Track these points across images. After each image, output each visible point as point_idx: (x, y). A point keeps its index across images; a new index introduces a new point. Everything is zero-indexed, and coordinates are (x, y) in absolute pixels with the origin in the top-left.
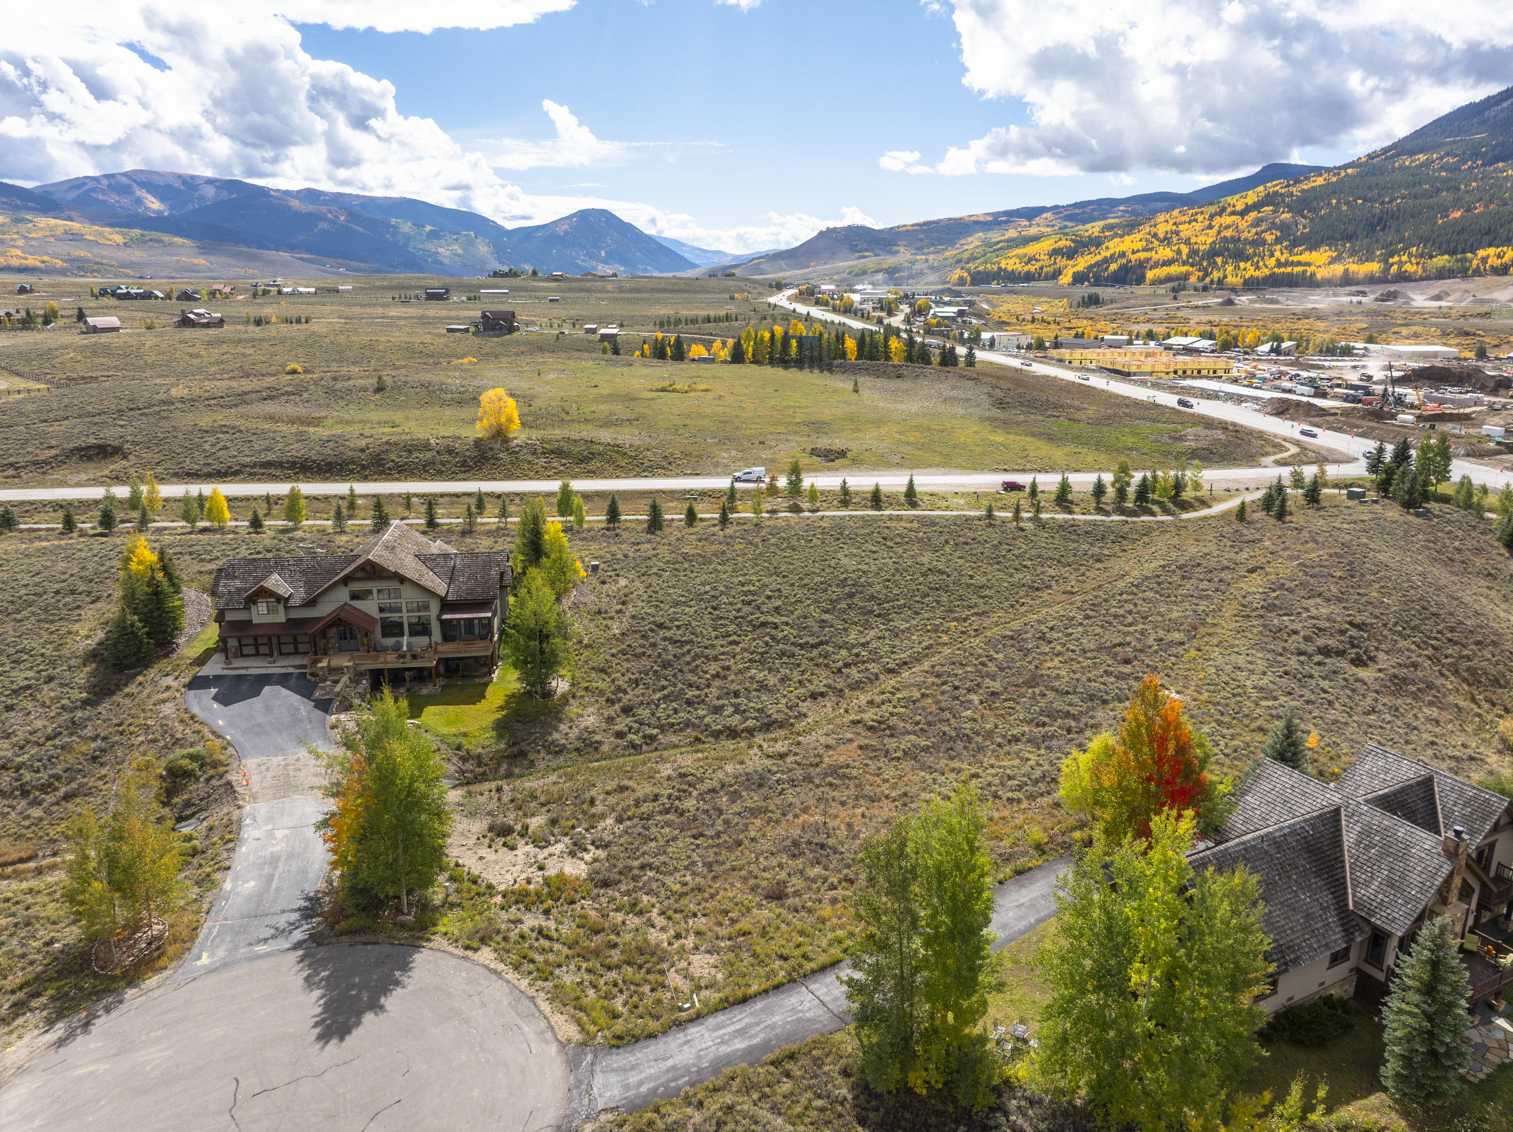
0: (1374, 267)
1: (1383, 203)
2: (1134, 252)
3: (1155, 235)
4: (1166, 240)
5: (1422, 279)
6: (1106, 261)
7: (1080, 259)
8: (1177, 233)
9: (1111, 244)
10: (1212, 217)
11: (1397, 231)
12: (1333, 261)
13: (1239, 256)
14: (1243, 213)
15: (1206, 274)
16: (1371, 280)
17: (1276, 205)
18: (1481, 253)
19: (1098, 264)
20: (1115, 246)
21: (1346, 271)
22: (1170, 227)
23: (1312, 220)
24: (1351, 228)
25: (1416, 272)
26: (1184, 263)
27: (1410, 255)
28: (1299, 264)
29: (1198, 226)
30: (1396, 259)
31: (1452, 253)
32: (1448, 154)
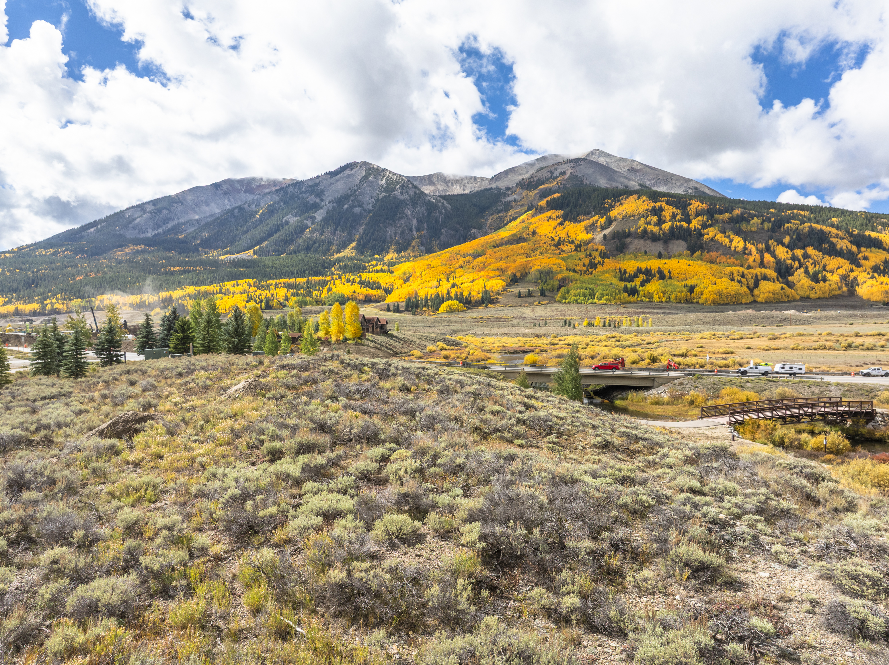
0: (35, 306)
1: (33, 272)
5: (67, 312)
11: (46, 287)
16: (34, 314)
18: (99, 298)
21: (17, 308)
24: (15, 285)
25: (63, 309)
27: (57, 299)
30: (48, 301)
31: (82, 297)
32: (67, 250)
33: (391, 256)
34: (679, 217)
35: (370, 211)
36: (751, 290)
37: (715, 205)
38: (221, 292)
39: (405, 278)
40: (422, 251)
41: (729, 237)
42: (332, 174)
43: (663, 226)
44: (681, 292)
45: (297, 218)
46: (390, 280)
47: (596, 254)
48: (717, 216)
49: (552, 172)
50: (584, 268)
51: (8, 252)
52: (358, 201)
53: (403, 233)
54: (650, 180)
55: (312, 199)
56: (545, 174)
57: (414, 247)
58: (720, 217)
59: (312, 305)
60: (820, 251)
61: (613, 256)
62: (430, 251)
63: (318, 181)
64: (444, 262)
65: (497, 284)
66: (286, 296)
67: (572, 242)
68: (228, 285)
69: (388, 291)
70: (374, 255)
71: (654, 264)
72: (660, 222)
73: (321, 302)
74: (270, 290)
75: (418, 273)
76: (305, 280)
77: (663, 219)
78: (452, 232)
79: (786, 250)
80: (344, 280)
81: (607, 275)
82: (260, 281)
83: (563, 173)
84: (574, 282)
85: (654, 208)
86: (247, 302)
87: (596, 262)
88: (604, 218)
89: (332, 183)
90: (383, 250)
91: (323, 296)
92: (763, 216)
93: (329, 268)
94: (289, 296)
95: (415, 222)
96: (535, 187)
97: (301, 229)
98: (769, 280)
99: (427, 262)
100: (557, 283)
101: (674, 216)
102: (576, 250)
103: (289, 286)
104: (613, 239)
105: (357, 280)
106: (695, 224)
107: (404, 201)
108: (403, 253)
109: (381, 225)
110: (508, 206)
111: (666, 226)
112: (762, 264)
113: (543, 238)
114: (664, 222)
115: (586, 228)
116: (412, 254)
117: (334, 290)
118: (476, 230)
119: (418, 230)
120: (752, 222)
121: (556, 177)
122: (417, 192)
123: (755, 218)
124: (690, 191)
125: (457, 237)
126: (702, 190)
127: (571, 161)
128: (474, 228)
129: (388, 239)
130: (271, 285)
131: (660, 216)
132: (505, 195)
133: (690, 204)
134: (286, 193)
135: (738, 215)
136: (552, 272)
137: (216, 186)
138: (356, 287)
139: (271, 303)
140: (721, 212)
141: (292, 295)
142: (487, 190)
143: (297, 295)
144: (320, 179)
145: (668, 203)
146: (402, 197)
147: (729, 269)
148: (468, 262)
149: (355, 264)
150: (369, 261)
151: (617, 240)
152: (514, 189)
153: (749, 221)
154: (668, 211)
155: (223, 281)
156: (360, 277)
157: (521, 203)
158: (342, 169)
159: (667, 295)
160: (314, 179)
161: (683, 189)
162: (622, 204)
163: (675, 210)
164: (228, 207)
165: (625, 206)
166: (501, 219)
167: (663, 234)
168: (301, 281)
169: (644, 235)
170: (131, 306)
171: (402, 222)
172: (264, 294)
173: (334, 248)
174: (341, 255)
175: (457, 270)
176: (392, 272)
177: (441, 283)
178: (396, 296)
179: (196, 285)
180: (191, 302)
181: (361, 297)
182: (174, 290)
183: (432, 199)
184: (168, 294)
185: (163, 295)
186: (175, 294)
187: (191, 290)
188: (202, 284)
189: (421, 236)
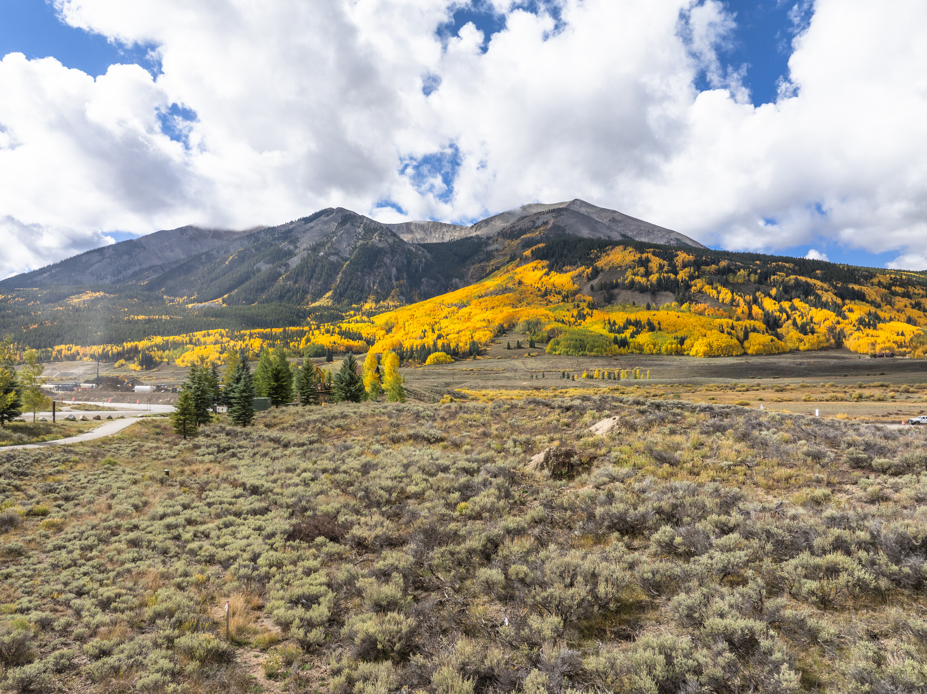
18: (58, 348)
31: (38, 347)
32: (18, 296)
33: (370, 306)
34: (666, 268)
35: (347, 259)
36: (742, 343)
37: (702, 257)
38: (191, 342)
39: (387, 328)
40: (402, 301)
41: (716, 288)
42: (306, 220)
43: (651, 278)
44: (672, 344)
45: (271, 266)
46: (372, 331)
47: (583, 305)
48: (703, 268)
49: (534, 222)
50: (573, 320)
52: (335, 249)
53: (381, 282)
54: (631, 231)
55: (285, 245)
56: (526, 223)
57: (393, 297)
58: (707, 268)
60: (807, 303)
61: (601, 307)
62: (411, 301)
63: (291, 227)
64: (428, 312)
65: (485, 336)
66: (262, 347)
67: (559, 293)
68: (198, 335)
69: (370, 342)
70: (351, 304)
71: (643, 316)
72: (647, 274)
73: (299, 353)
74: (244, 340)
75: (400, 324)
76: (281, 330)
77: (650, 270)
78: (433, 282)
79: (774, 301)
80: (323, 330)
81: (596, 327)
82: (233, 331)
83: (546, 223)
84: (563, 334)
85: (640, 258)
86: (221, 353)
87: (585, 313)
88: (591, 268)
89: (307, 230)
90: (362, 299)
91: (301, 347)
92: (749, 268)
93: (305, 317)
94: (265, 346)
95: (394, 270)
96: (518, 236)
97: (275, 276)
98: (758, 332)
99: (409, 313)
100: (545, 334)
101: (661, 267)
102: (563, 301)
103: (264, 337)
104: (601, 290)
105: (337, 330)
106: (682, 275)
107: (382, 249)
108: (382, 303)
110: (490, 256)
111: (654, 278)
112: (750, 316)
113: (529, 288)
114: (651, 273)
115: (572, 278)
116: (391, 304)
117: (313, 341)
118: (457, 280)
119: (397, 279)
120: (739, 273)
121: (539, 227)
122: (397, 240)
123: (742, 270)
124: (672, 242)
125: (438, 286)
126: (684, 241)
127: (553, 211)
128: (456, 277)
129: (366, 288)
130: (245, 335)
131: (646, 267)
132: (487, 244)
133: (677, 256)
134: (257, 239)
135: (724, 267)
136: (540, 323)
137: (182, 230)
138: (336, 338)
140: (707, 264)
141: (268, 345)
142: (467, 239)
143: (274, 346)
144: (294, 225)
145: (654, 254)
146: (380, 245)
147: (718, 321)
148: (453, 312)
149: (332, 314)
150: (347, 311)
151: (604, 291)
152: (495, 238)
153: (735, 273)
154: (655, 262)
155: (192, 331)
156: (340, 327)
157: (503, 253)
158: (317, 216)
159: (657, 347)
160: (288, 225)
161: (665, 240)
162: (608, 255)
163: (661, 261)
164: (195, 253)
165: (611, 257)
166: (483, 269)
167: (651, 285)
168: (277, 331)
169: (632, 286)
170: (92, 356)
171: (381, 270)
172: (240, 344)
173: (309, 296)
174: (317, 304)
175: (442, 321)
176: (373, 323)
177: (426, 334)
178: (380, 347)
179: (163, 335)
180: (160, 353)
181: (342, 348)
182: (140, 340)
183: (411, 248)
184: (133, 344)
185: (128, 345)
186: (142, 344)
187: (158, 340)
188: (169, 334)
189: (401, 286)
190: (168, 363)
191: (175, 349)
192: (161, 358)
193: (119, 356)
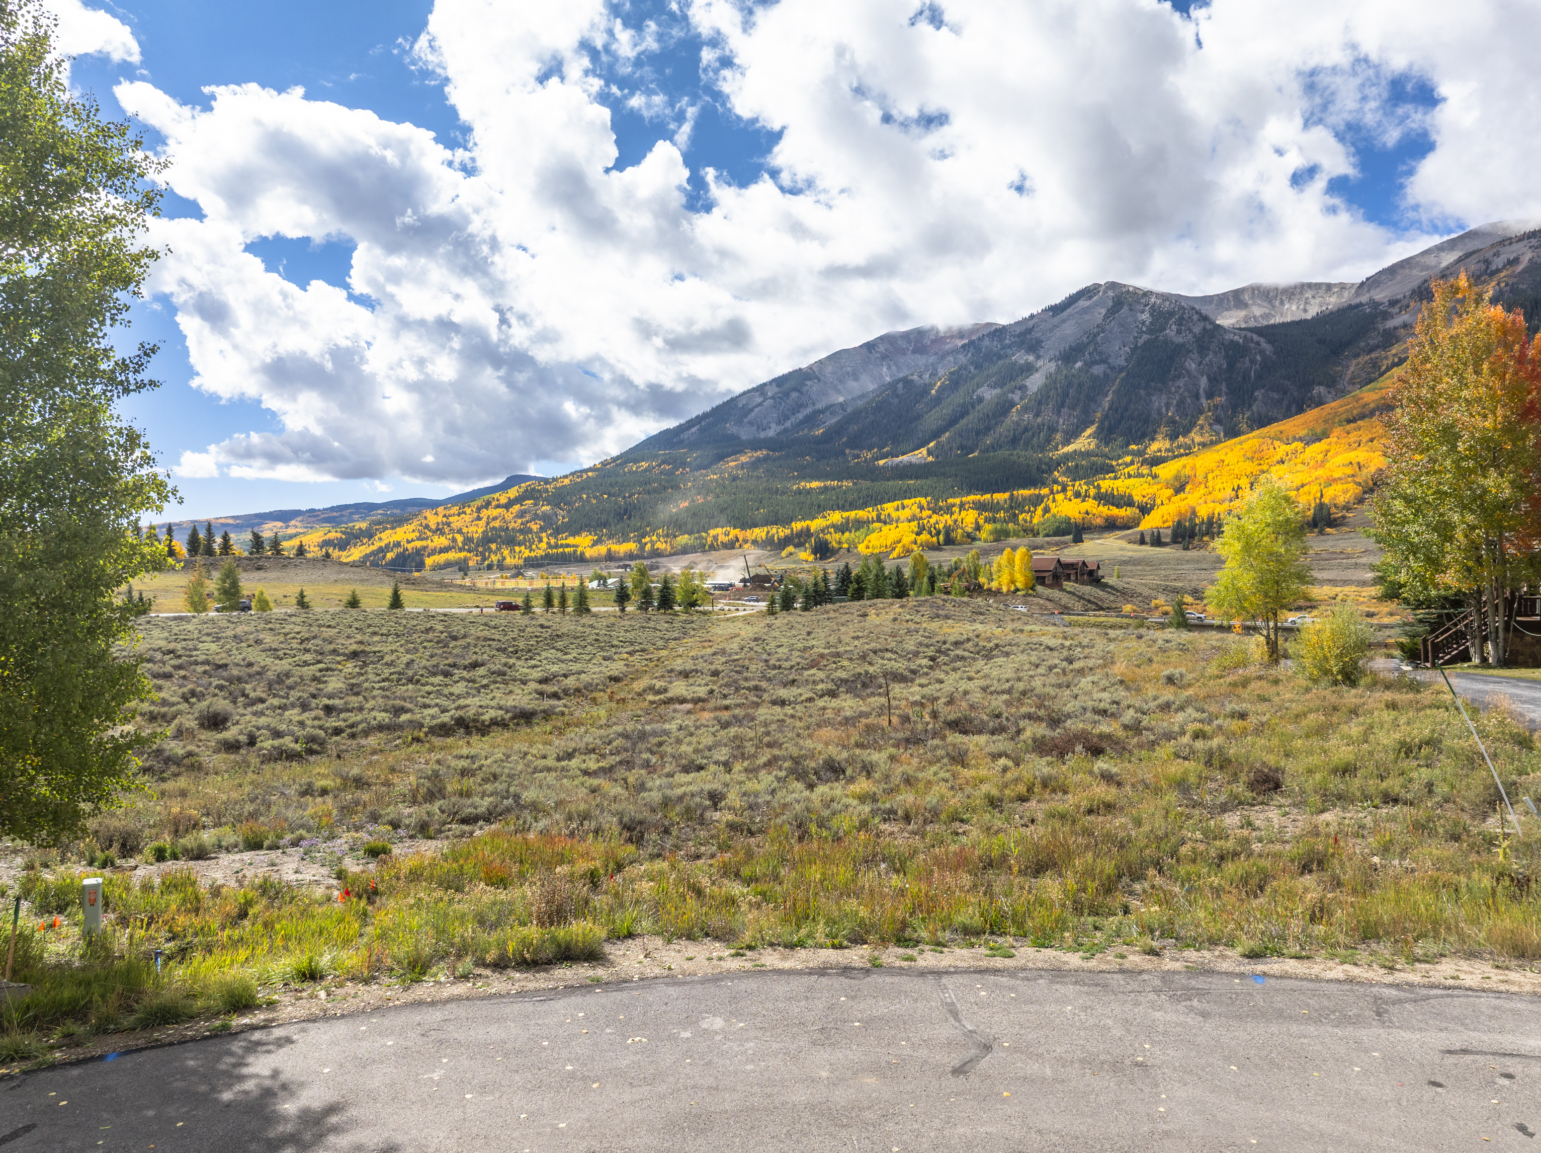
0: (631, 546)
1: (624, 498)
2: (408, 542)
3: (427, 527)
4: (439, 531)
5: (671, 555)
6: (381, 550)
7: (353, 550)
8: (448, 524)
9: (383, 535)
10: (479, 510)
11: (643, 518)
12: (595, 543)
13: (511, 542)
14: (508, 506)
15: (484, 559)
16: (631, 556)
17: (536, 499)
18: (712, 532)
19: (373, 553)
20: (387, 537)
21: (609, 550)
22: (440, 519)
23: (569, 512)
24: (604, 517)
26: (461, 550)
27: (658, 536)
28: (568, 546)
29: (468, 518)
30: (647, 539)
31: (690, 533)
32: (663, 462)
33: (1159, 445)
35: (1122, 369)
38: (879, 520)
39: (1177, 484)
40: (1218, 434)
42: (1055, 310)
45: (998, 391)
46: (1151, 491)
49: (1487, 262)
51: (590, 470)
52: (1101, 353)
53: (1181, 402)
55: (1020, 357)
57: (1202, 428)
59: (1018, 536)
62: (1233, 433)
63: (1031, 323)
64: (1250, 455)
65: (1345, 492)
66: (977, 523)
68: (889, 507)
69: (1145, 510)
70: (1128, 444)
73: (1032, 530)
74: (952, 514)
75: (1200, 477)
76: (1006, 495)
78: (1276, 396)
80: (1069, 493)
82: (937, 500)
83: (1513, 262)
86: (918, 534)
89: (1056, 326)
90: (1145, 434)
91: (1035, 521)
93: (1050, 471)
94: (981, 522)
95: (1204, 382)
97: (1004, 408)
99: (1220, 456)
103: (981, 507)
105: (1092, 492)
107: (1183, 345)
108: (1181, 439)
109: (1142, 392)
110: (1389, 339)
116: (1198, 440)
117: (1054, 510)
118: (1323, 389)
119: (1210, 395)
121: (1497, 271)
122: (1209, 327)
125: (1285, 403)
128: (1321, 384)
129: (1154, 415)
130: (954, 505)
132: (1386, 315)
134: (978, 350)
137: (869, 346)
138: (1090, 505)
139: (953, 535)
141: (987, 520)
142: (1350, 308)
143: (994, 520)
144: (1035, 320)
146: (1179, 340)
148: (1295, 452)
149: (1094, 464)
150: (1120, 457)
152: (1405, 302)
155: (882, 502)
156: (1099, 487)
158: (1072, 300)
160: (1025, 320)
164: (888, 379)
166: (1375, 364)
168: (1001, 497)
170: (755, 542)
171: (1181, 383)
172: (943, 520)
173: (1059, 437)
174: (1070, 448)
175: (1273, 469)
176: (1155, 477)
177: (1240, 493)
178: (1159, 517)
179: (843, 508)
180: (838, 536)
181: (1099, 521)
182: (813, 518)
183: (1236, 338)
184: (804, 524)
185: (797, 526)
186: (816, 524)
187: (836, 517)
188: (853, 506)
189: (1216, 407)
190: (848, 550)
191: (857, 529)
192: (840, 543)
193: (785, 542)
